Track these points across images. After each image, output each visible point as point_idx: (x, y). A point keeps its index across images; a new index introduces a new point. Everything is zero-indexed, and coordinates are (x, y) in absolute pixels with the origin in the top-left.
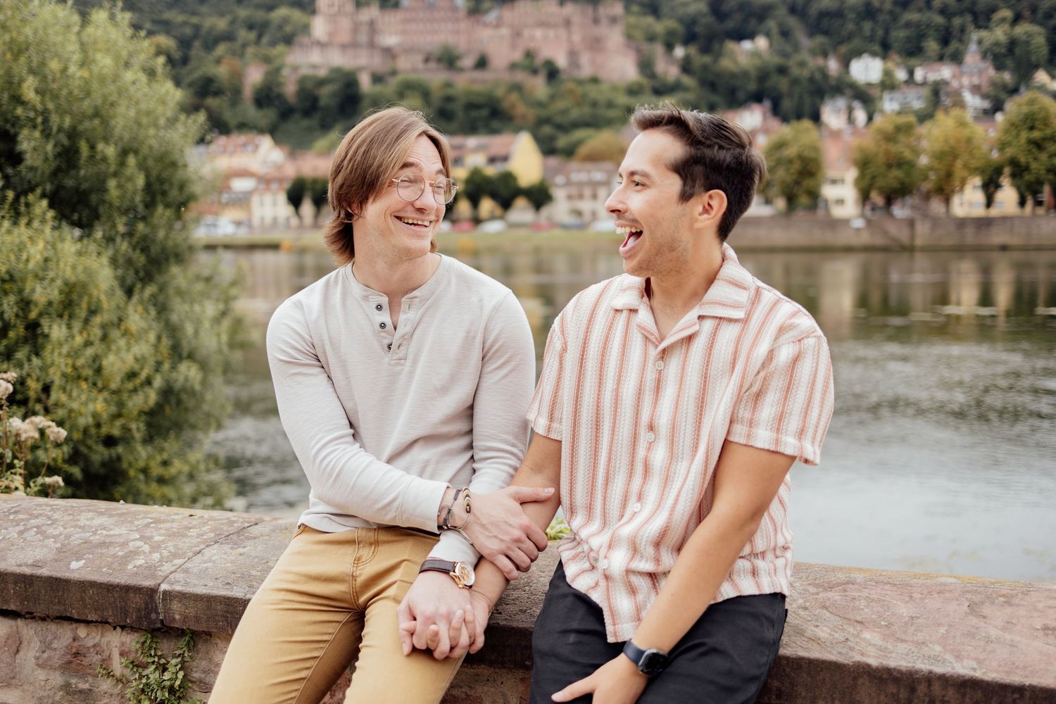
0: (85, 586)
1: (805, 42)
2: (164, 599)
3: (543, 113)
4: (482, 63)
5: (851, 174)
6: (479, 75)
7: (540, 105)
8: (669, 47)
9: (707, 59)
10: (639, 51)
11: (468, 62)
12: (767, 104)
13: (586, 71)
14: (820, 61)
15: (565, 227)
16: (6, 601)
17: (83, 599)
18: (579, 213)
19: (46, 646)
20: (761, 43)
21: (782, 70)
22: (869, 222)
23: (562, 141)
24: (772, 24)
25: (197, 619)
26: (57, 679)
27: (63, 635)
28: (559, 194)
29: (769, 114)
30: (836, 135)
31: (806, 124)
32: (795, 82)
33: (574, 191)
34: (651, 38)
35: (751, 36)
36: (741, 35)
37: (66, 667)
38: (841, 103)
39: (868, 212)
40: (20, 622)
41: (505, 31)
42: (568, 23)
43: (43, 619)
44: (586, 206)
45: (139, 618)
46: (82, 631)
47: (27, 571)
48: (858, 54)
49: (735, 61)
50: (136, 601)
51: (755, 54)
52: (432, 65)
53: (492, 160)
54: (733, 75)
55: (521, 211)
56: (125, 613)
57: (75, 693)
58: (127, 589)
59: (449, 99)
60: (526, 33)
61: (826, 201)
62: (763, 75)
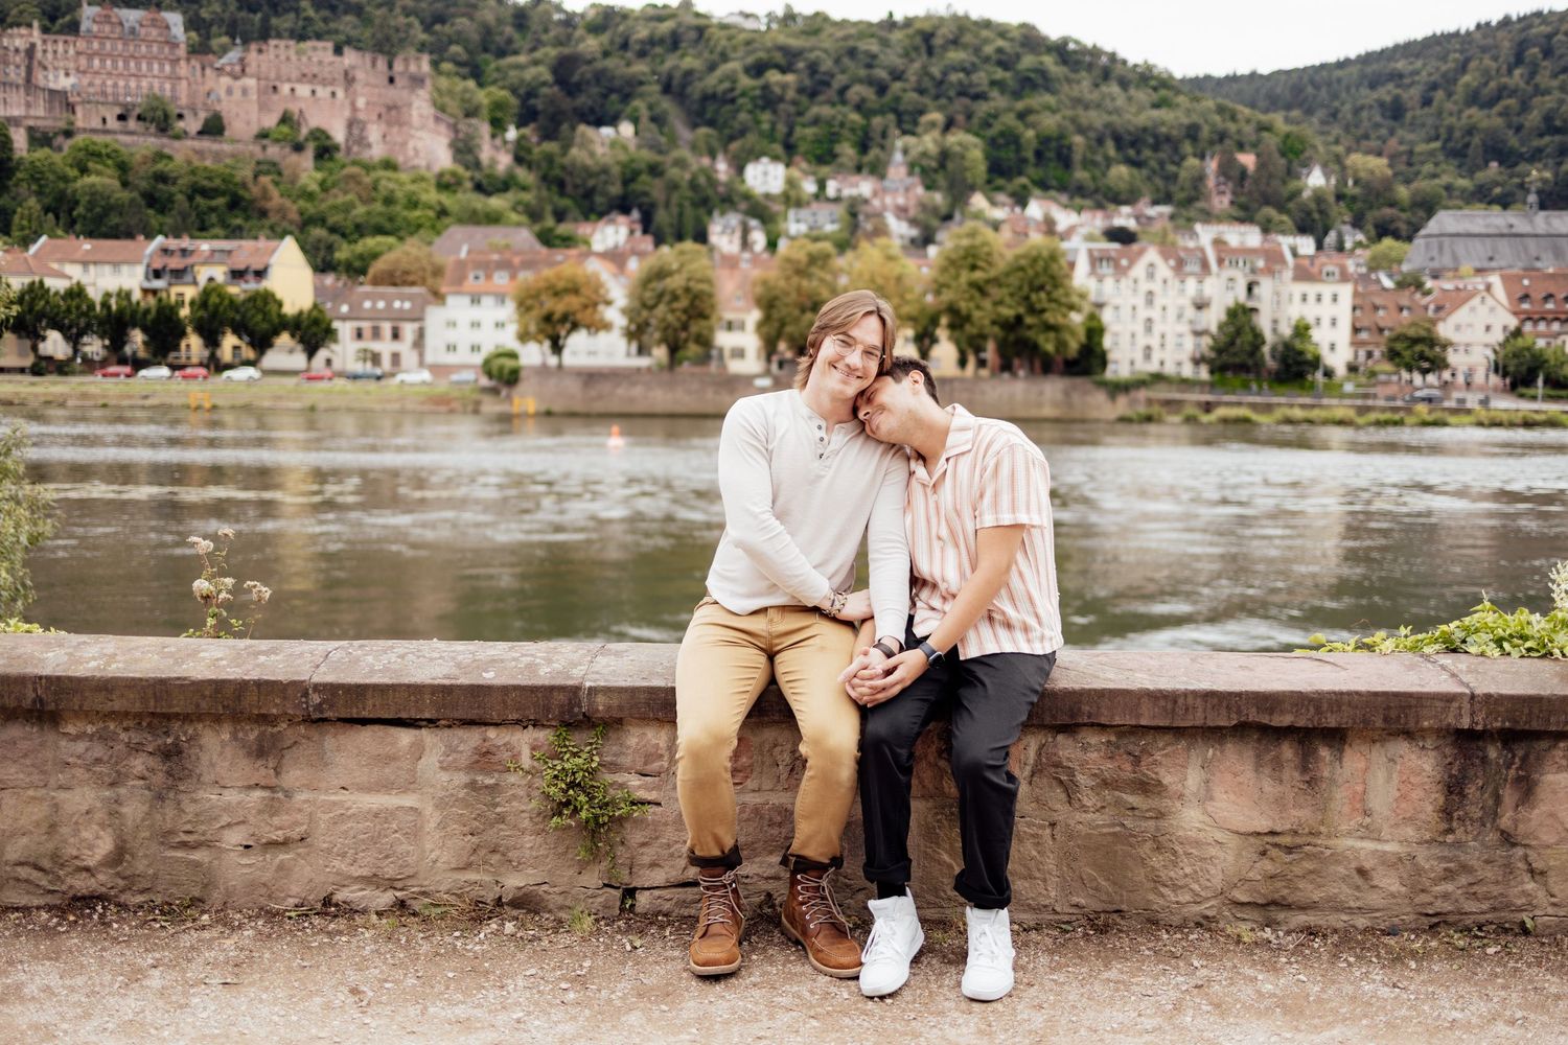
0: (505, 690)
1: (685, 133)
2: (589, 694)
3: (311, 209)
4: (214, 127)
5: (754, 316)
6: (206, 144)
7: (310, 196)
9: (551, 147)
10: (455, 128)
11: (192, 125)
12: (636, 214)
13: (377, 152)
14: (705, 162)
15: (355, 377)
16: (422, 711)
17: (504, 702)
18: (376, 359)
19: (451, 750)
20: (627, 129)
21: (654, 170)
22: (776, 381)
23: (343, 253)
24: (640, 106)
25: (620, 708)
26: (462, 778)
27: (470, 739)
28: (345, 330)
29: (638, 229)
30: (729, 261)
31: (691, 245)
32: (673, 187)
33: (366, 325)
34: (471, 113)
35: (613, 121)
36: (601, 118)
37: (472, 767)
38: (733, 220)
39: (776, 369)
40: (424, 731)
41: (251, 82)
42: (349, 79)
43: (449, 727)
44: (385, 347)
45: (562, 713)
46: (492, 733)
47: (447, 682)
48: (755, 157)
49: (592, 154)
50: (561, 697)
51: (618, 146)
52: (132, 124)
53: (237, 275)
54: (588, 173)
55: (285, 353)
56: (547, 709)
57: (480, 788)
58: (552, 688)
59: (162, 178)
60: (285, 88)
61: (720, 351)
62: (630, 176)
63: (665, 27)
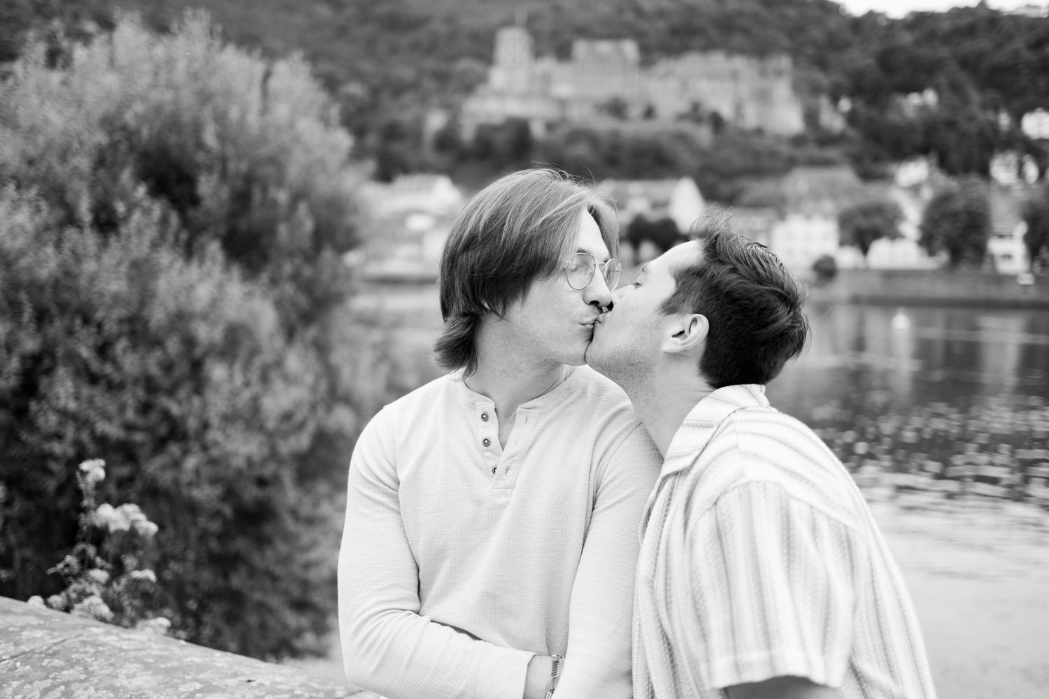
1: (975, 96)
3: (707, 162)
4: (649, 113)
5: (1021, 229)
6: (646, 124)
7: (704, 154)
8: (835, 100)
9: (874, 113)
10: (805, 104)
11: (636, 111)
12: (934, 158)
13: (751, 121)
14: (990, 116)
20: (930, 97)
21: (951, 124)
22: (1038, 279)
23: (724, 188)
24: (942, 80)
29: (935, 168)
30: (1006, 189)
31: (974, 179)
32: (964, 135)
34: (816, 90)
35: (919, 89)
36: (908, 89)
38: (1011, 157)
39: (1037, 269)
41: (673, 82)
42: (735, 76)
48: (1031, 108)
49: (902, 115)
51: (923, 108)
53: (655, 206)
54: (899, 129)
59: (616, 148)
60: (693, 84)
61: (992, 257)
62: (931, 129)
63: (964, 22)
